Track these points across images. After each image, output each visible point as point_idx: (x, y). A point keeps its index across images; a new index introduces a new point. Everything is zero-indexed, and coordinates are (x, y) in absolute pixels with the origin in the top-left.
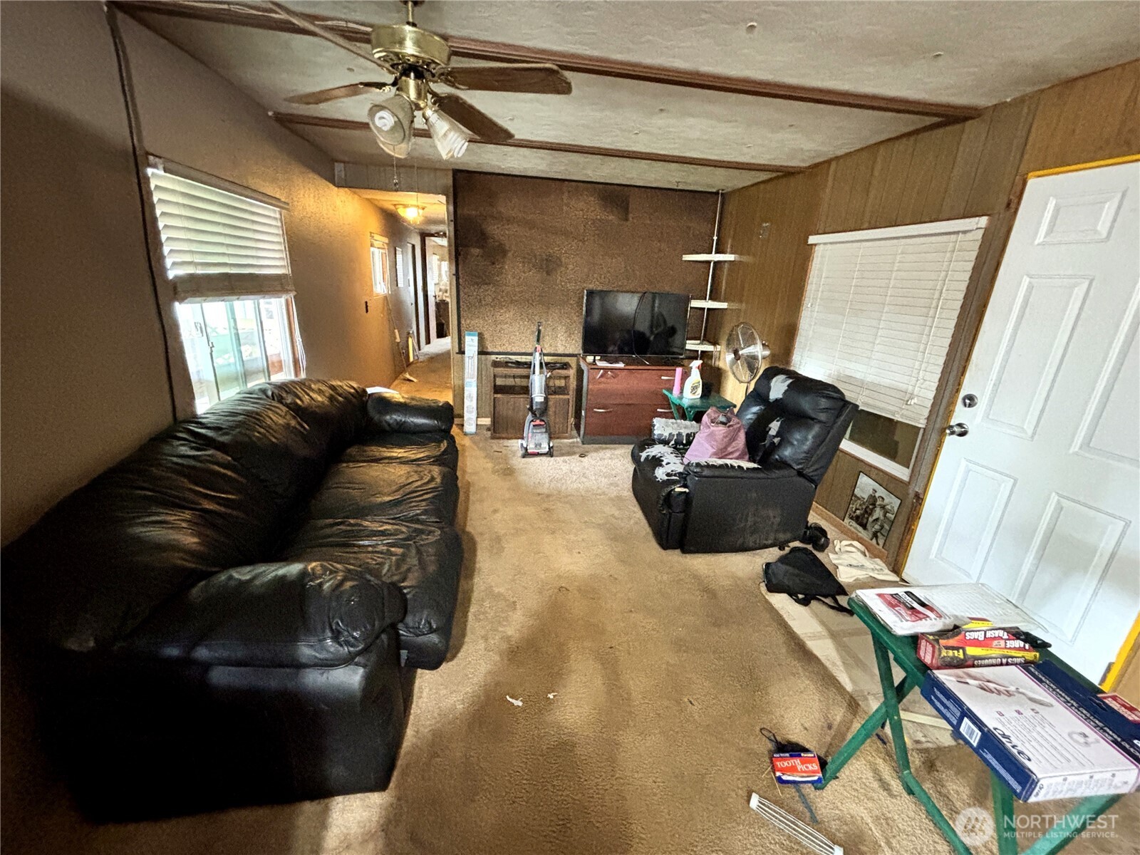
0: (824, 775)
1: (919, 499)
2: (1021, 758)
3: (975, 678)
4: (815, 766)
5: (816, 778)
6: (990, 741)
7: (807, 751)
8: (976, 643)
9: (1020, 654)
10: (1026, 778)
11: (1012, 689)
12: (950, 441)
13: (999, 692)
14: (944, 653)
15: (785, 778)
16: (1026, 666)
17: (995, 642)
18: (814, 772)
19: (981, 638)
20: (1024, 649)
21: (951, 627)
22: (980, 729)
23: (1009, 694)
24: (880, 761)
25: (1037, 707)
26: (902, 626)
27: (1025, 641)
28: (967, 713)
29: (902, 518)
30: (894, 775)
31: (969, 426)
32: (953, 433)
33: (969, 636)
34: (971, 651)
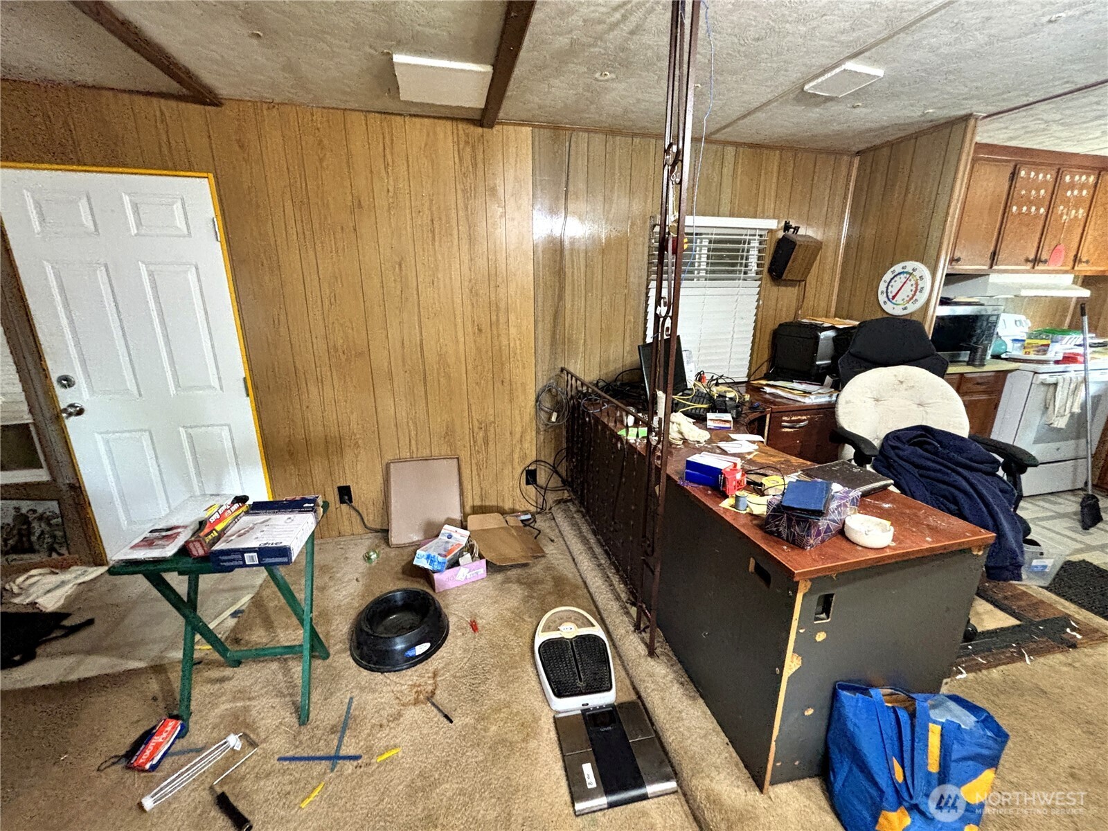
0: (183, 720)
2: (278, 545)
3: (233, 535)
4: (172, 723)
5: (179, 728)
6: (263, 552)
7: (154, 728)
8: (218, 521)
9: (240, 511)
10: (284, 552)
11: (251, 525)
12: (71, 423)
13: (248, 531)
14: (207, 541)
15: (155, 762)
16: (247, 513)
17: (226, 514)
18: (176, 724)
19: (218, 517)
20: (240, 507)
21: (198, 527)
22: (255, 551)
23: (252, 528)
24: (206, 674)
25: (267, 523)
27: (238, 502)
28: (243, 551)
30: (222, 669)
33: (212, 520)
34: (219, 527)
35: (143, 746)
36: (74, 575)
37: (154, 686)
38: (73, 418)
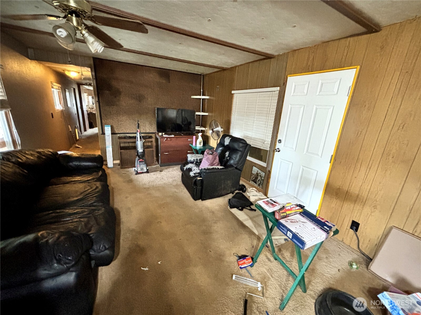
0: (253, 262)
1: (270, 172)
2: (302, 238)
3: (289, 220)
4: (251, 260)
5: (251, 264)
6: (295, 236)
7: (247, 256)
8: (289, 210)
9: (298, 211)
10: (303, 243)
11: (298, 220)
12: (276, 153)
13: (295, 222)
14: (281, 215)
15: (242, 267)
16: (300, 213)
17: (293, 209)
18: (250, 262)
19: (290, 208)
20: (299, 209)
21: (282, 207)
22: (292, 233)
23: (297, 222)
24: (267, 253)
25: (304, 224)
26: (270, 209)
27: (299, 207)
28: (289, 230)
29: (266, 178)
30: (271, 256)
31: (280, 149)
32: (276, 151)
33: (287, 208)
34: (288, 213)
35: (242, 259)
36: (259, 195)
37: (255, 242)
38: (277, 152)
